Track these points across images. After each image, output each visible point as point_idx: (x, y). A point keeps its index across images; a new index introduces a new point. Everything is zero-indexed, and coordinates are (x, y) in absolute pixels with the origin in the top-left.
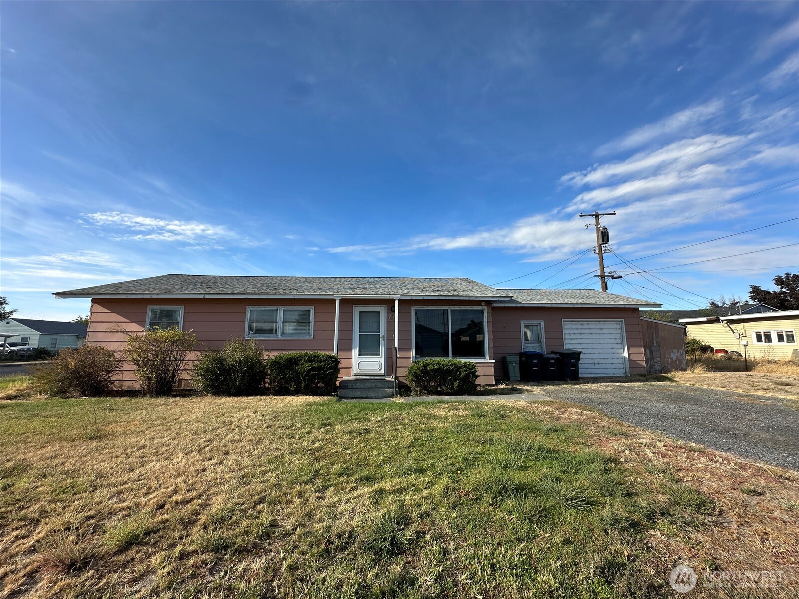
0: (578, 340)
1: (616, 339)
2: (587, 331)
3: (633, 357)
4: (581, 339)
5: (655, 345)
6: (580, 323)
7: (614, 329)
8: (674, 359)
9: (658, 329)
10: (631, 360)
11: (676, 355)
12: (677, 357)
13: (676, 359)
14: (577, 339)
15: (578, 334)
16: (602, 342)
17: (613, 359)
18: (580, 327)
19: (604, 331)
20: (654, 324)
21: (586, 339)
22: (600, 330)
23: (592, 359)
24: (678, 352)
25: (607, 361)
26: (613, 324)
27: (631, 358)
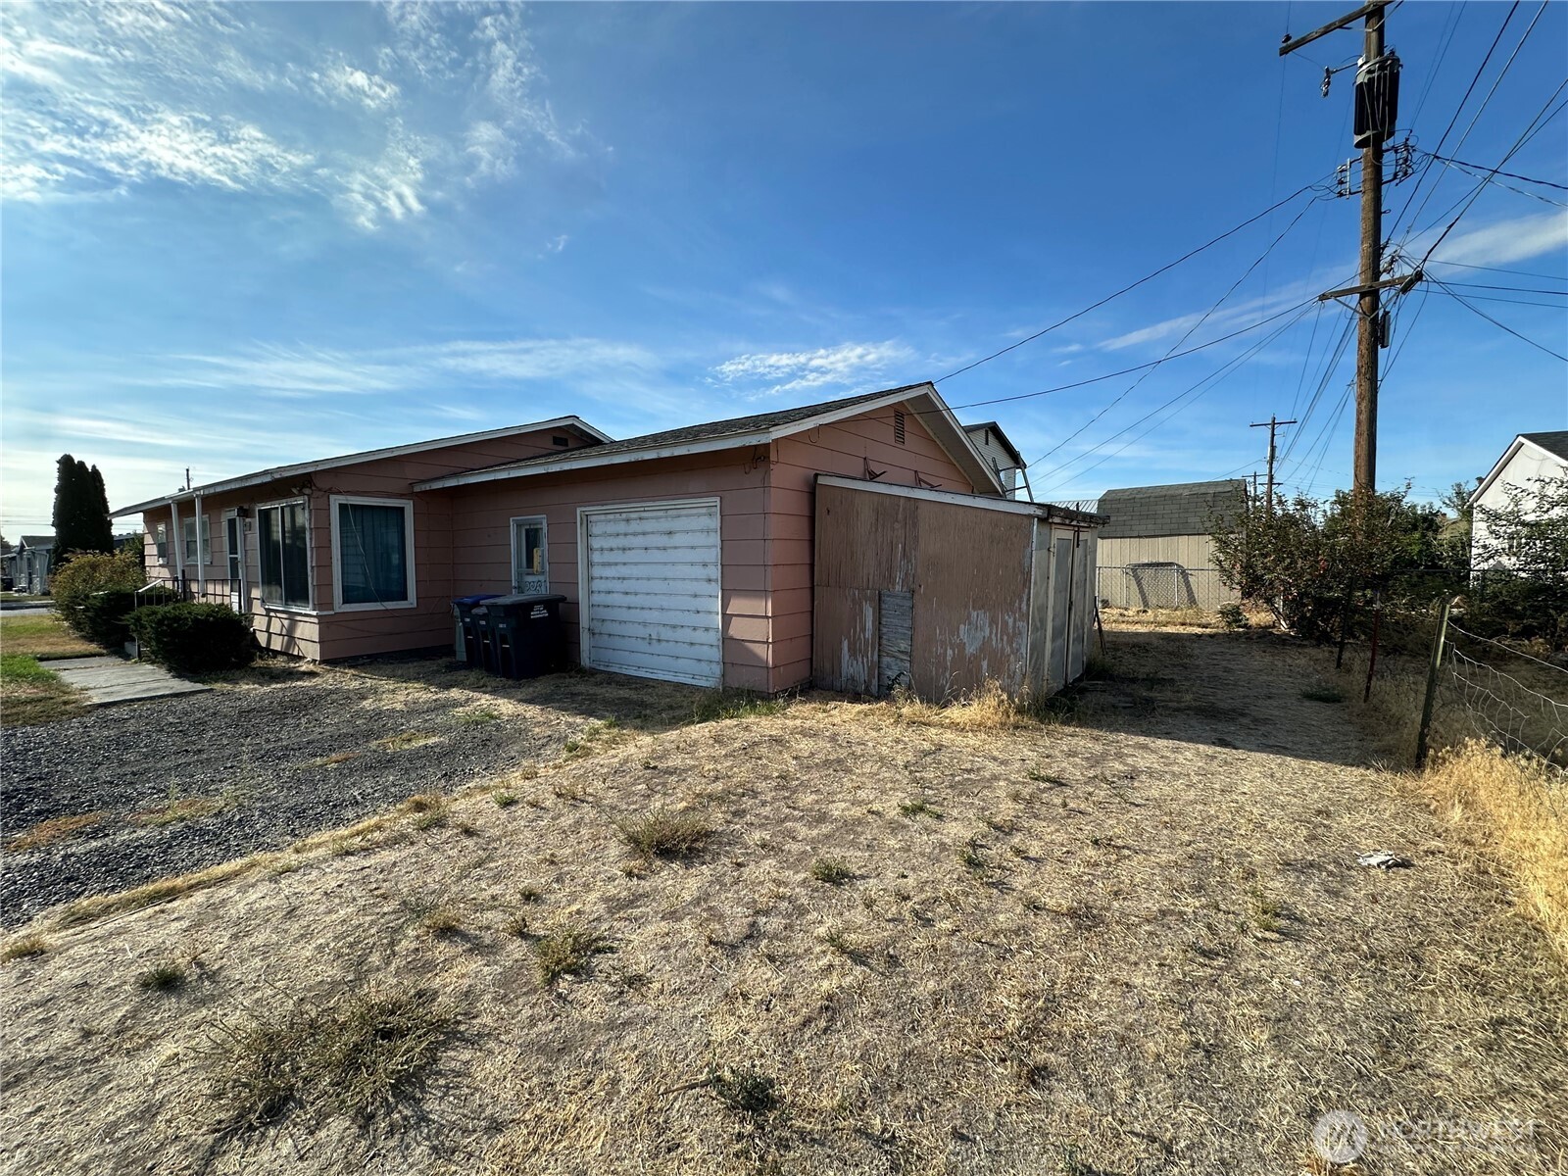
0: (618, 567)
1: (705, 565)
2: (639, 541)
3: (738, 629)
4: (625, 564)
5: (898, 588)
6: (624, 516)
7: (702, 531)
8: (970, 650)
9: (915, 525)
10: (732, 639)
11: (980, 635)
12: (986, 642)
13: (981, 649)
14: (616, 564)
15: (619, 549)
16: (670, 575)
17: (695, 629)
18: (622, 527)
19: (678, 540)
20: (902, 501)
21: (636, 564)
22: (666, 537)
23: (645, 624)
24: (993, 622)
25: (679, 634)
26: (699, 515)
27: (733, 632)
